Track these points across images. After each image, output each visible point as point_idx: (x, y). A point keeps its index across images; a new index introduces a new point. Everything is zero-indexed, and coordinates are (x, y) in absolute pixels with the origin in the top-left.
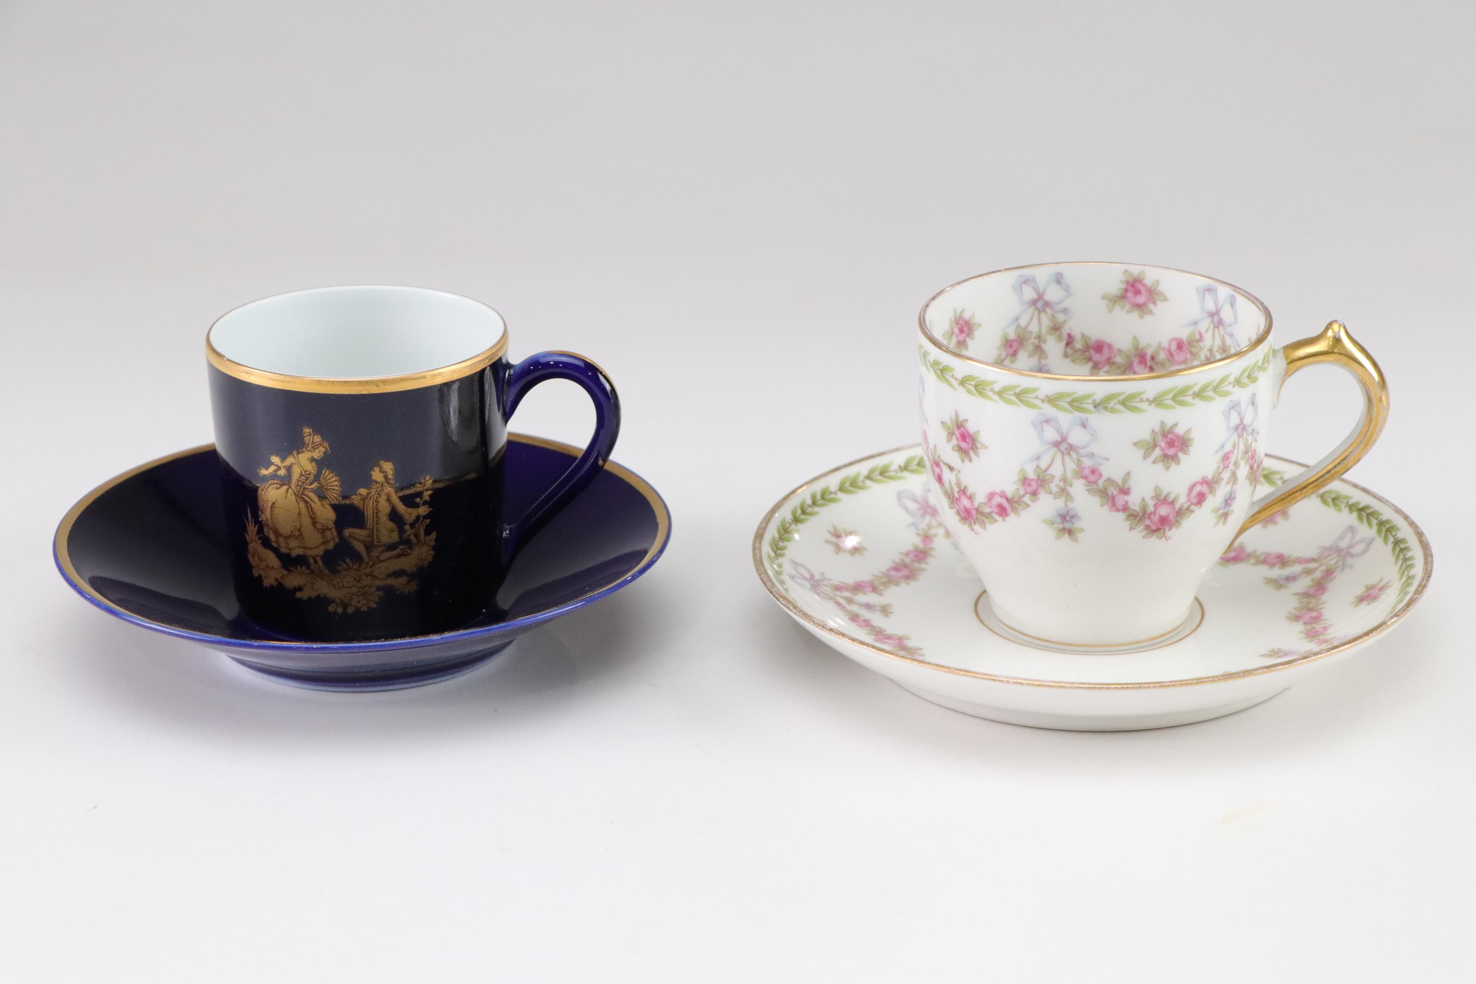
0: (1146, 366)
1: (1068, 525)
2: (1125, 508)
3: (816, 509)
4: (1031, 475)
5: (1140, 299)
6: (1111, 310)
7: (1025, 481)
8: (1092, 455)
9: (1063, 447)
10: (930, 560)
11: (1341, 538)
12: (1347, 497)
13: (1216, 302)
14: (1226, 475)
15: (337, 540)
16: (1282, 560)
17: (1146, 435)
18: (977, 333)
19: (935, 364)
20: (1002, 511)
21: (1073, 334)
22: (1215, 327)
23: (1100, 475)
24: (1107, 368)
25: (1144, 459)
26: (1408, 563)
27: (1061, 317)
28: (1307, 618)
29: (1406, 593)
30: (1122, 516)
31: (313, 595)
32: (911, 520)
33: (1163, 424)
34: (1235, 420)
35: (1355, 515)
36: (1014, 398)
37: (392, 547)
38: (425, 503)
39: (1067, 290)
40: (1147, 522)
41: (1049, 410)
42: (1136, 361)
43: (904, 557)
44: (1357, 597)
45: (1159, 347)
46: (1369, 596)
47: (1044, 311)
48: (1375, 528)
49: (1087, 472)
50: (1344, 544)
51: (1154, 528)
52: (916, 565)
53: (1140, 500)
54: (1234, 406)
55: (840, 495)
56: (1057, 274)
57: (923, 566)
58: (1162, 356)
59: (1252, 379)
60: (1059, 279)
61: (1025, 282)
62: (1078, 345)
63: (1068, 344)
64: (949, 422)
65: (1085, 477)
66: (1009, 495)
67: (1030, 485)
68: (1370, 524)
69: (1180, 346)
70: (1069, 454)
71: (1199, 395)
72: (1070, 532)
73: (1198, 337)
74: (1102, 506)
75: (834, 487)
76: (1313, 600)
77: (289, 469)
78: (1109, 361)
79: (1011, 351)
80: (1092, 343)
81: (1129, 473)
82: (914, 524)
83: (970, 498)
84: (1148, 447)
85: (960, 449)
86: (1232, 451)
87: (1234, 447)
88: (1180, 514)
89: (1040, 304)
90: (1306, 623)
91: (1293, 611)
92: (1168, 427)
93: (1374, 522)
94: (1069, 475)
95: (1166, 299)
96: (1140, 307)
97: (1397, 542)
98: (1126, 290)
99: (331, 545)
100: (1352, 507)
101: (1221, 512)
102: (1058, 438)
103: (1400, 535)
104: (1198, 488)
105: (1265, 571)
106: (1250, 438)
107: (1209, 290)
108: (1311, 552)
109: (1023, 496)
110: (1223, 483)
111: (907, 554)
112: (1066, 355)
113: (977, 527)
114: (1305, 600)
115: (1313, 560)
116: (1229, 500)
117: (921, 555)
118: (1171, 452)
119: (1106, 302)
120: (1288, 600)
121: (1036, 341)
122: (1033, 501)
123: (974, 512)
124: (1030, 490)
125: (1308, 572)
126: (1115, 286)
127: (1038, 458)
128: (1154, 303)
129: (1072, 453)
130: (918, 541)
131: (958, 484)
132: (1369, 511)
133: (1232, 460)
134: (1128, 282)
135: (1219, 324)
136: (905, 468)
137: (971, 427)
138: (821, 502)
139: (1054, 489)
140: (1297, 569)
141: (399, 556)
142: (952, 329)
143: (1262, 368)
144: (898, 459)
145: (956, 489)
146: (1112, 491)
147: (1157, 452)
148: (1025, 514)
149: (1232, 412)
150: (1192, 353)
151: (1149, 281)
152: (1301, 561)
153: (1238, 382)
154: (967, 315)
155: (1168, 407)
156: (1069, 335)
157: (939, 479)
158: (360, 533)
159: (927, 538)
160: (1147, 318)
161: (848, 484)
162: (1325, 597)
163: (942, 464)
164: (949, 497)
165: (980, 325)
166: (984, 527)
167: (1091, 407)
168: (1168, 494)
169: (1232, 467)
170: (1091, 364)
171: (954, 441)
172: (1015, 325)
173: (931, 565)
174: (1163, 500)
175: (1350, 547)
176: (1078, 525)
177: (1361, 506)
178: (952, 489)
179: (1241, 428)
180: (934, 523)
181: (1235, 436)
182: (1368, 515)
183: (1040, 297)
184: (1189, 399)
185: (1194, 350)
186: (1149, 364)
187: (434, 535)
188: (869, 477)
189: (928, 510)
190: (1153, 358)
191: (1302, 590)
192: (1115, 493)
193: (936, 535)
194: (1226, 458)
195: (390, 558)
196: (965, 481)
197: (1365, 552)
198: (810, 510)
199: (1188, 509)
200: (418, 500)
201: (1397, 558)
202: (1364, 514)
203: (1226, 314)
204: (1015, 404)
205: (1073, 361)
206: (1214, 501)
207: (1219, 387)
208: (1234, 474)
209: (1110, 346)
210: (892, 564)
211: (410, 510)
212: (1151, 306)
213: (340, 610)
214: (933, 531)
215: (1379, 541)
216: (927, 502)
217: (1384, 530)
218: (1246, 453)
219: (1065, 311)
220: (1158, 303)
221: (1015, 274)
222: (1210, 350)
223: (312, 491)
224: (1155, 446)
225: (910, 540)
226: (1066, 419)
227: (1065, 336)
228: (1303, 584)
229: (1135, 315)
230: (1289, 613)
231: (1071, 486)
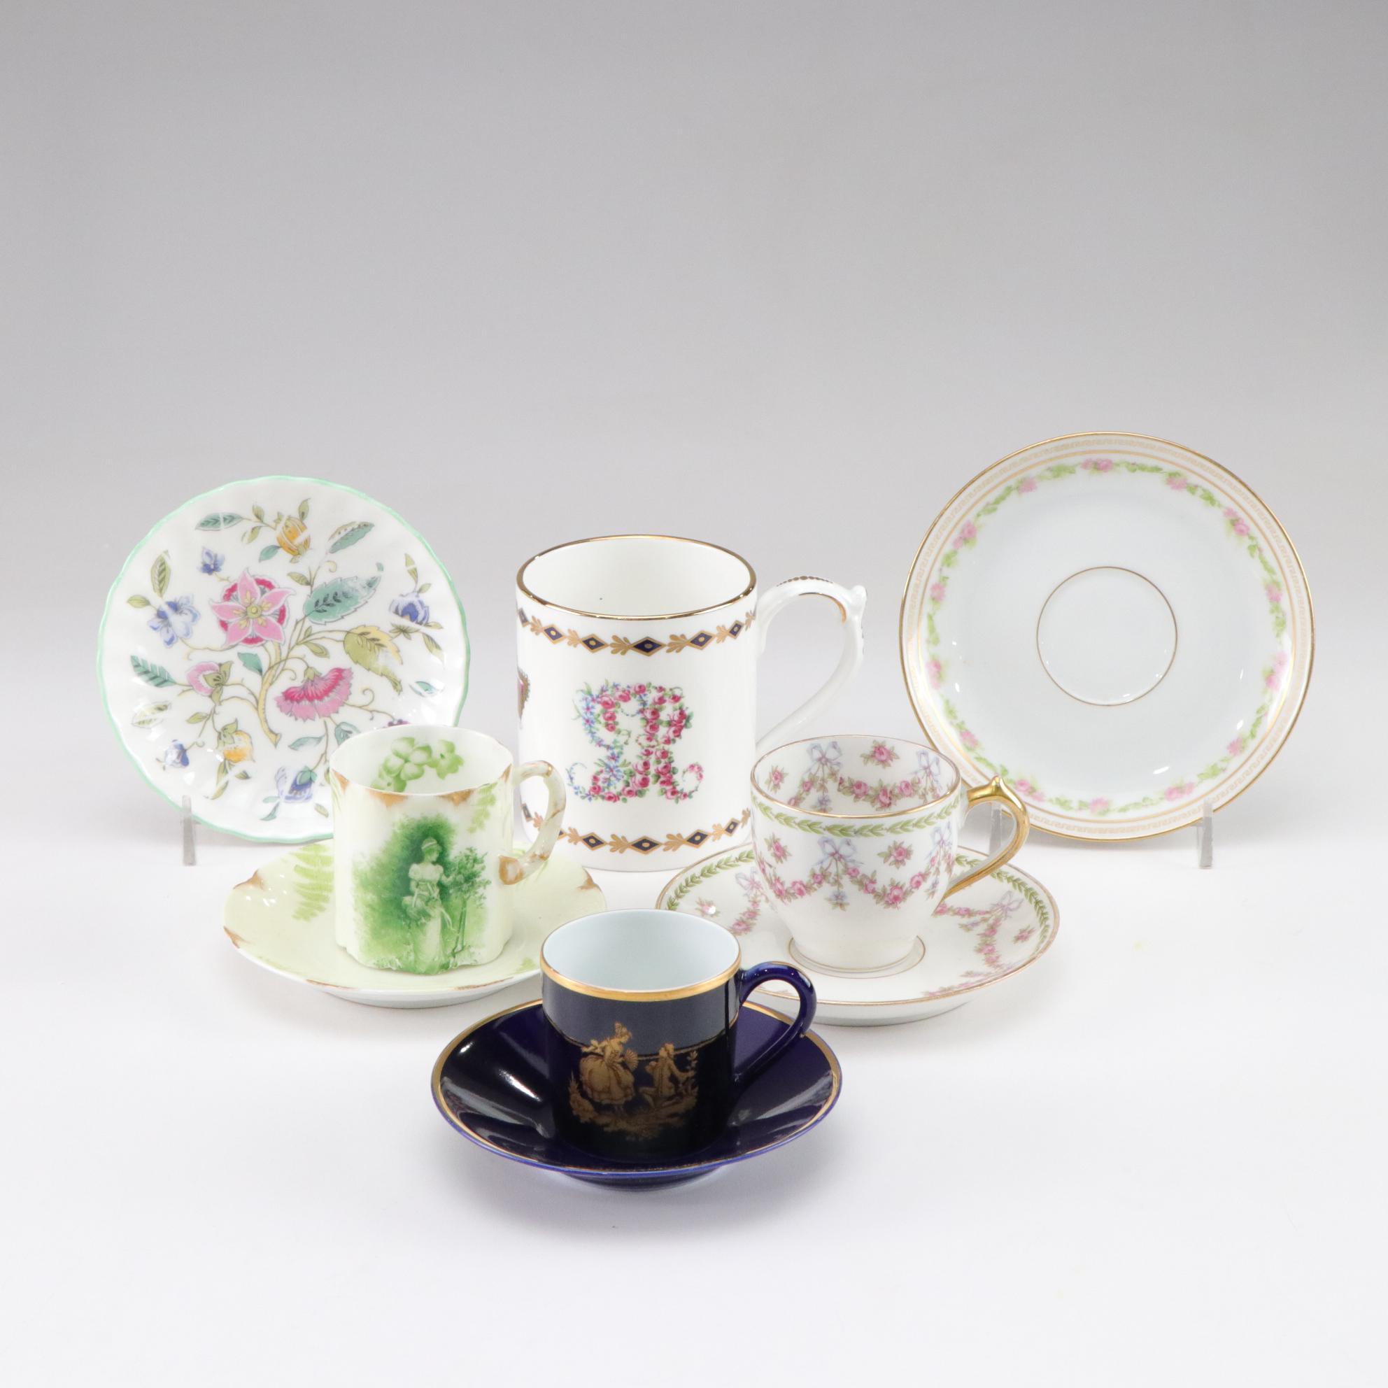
0: (887, 796)
1: (839, 901)
2: (873, 891)
3: (689, 888)
4: (818, 872)
5: (883, 758)
6: (866, 763)
7: (814, 875)
8: (853, 861)
9: (837, 856)
10: (758, 917)
11: (1003, 898)
12: (1006, 873)
13: (928, 762)
14: (933, 870)
15: (634, 1095)
16: (968, 912)
17: (885, 849)
18: (786, 779)
19: (760, 805)
20: (801, 893)
21: (843, 777)
22: (927, 776)
23: (858, 873)
24: (864, 798)
25: (884, 862)
26: (1045, 916)
27: (836, 768)
28: (986, 950)
29: (1045, 937)
30: (871, 896)
31: (616, 1129)
32: (745, 892)
33: (895, 843)
34: (938, 838)
35: (1011, 884)
36: (808, 828)
37: (670, 1098)
38: (692, 1069)
39: (840, 751)
40: (886, 899)
41: (827, 835)
42: (881, 793)
43: (741, 916)
44: (1015, 937)
45: (895, 786)
46: (1022, 936)
47: (826, 764)
48: (1023, 892)
49: (850, 871)
50: (1005, 902)
51: (890, 902)
52: (750, 921)
53: (882, 886)
54: (938, 830)
55: (702, 878)
56: (833, 742)
57: (755, 921)
58: (897, 791)
59: (948, 813)
60: (834, 745)
61: (814, 748)
62: (847, 784)
63: (840, 783)
64: (768, 838)
65: (850, 874)
66: (805, 883)
67: (817, 878)
68: (1020, 890)
69: (907, 785)
70: (840, 860)
71: (916, 825)
72: (841, 905)
73: (917, 781)
74: (859, 890)
75: (698, 874)
76: (989, 939)
77: (603, 1049)
78: (865, 793)
79: (806, 789)
80: (855, 782)
81: (875, 871)
82: (746, 895)
83: (782, 884)
84: (886, 856)
85: (776, 855)
86: (936, 856)
87: (938, 853)
88: (906, 894)
89: (823, 760)
90: (985, 954)
91: (978, 946)
92: (899, 843)
93: (1023, 889)
94: (840, 872)
95: (898, 758)
96: (883, 762)
97: (1037, 902)
98: (875, 752)
99: (630, 1098)
100: (1010, 879)
101: (930, 891)
102: (834, 851)
103: (1039, 898)
104: (917, 879)
105: (958, 919)
106: (947, 848)
107: (924, 753)
108: (985, 907)
109: (813, 884)
110: (931, 875)
111: (744, 914)
112: (839, 790)
113: (786, 901)
114: (984, 939)
115: (987, 912)
116: (934, 885)
117: (753, 914)
118: (900, 858)
119: (862, 759)
120: (973, 939)
121: (821, 782)
122: (819, 887)
123: (784, 892)
124: (817, 881)
125: (985, 920)
126: (868, 750)
127: (822, 862)
128: (892, 760)
129: (842, 860)
130: (749, 905)
131: (775, 876)
132: (1020, 882)
133: (936, 861)
134: (876, 747)
135: (930, 774)
136: (739, 859)
137: (783, 843)
138: (691, 884)
139: (831, 880)
140: (978, 918)
141: (674, 1104)
142: (771, 778)
143: (954, 806)
144: (736, 854)
145: (773, 878)
146: (866, 881)
147: (892, 859)
148: (814, 894)
149: (936, 833)
150: (914, 790)
151: (888, 746)
152: (980, 913)
153: (939, 816)
154: (779, 769)
155: (899, 833)
156: (841, 778)
157: (763, 871)
158: (650, 1090)
159: (755, 903)
160: (888, 768)
161: (706, 871)
162: (996, 937)
163: (765, 863)
164: (769, 882)
165: (787, 774)
166: (790, 901)
167: (853, 833)
168: (898, 883)
169: (936, 865)
170: (854, 795)
171: (772, 850)
172: (808, 773)
173: (759, 921)
174: (895, 886)
175: (1009, 904)
176: (845, 901)
177: (1015, 878)
178: (771, 878)
179: (942, 842)
180: (759, 893)
181: (938, 848)
182: (1019, 884)
183: (824, 756)
184: (910, 828)
185: (915, 789)
186: (889, 795)
187: (696, 1089)
188: (718, 866)
189: (754, 885)
190: (891, 792)
191: (983, 932)
192: (867, 883)
193: (760, 901)
194: (933, 860)
195: (669, 1106)
196: (778, 874)
197: (1018, 907)
198: (685, 889)
199: (910, 891)
200: (688, 1067)
201: (1038, 913)
202: (1017, 884)
203: (934, 769)
204: (808, 831)
205: (844, 794)
206: (926, 885)
207: (927, 821)
208: (938, 869)
209: (865, 785)
210: (735, 922)
211: (683, 1074)
212: (890, 761)
213: (634, 1139)
214: (758, 899)
215: (1026, 901)
216: (753, 880)
217: (1029, 894)
218: (945, 856)
219: (838, 764)
220: (894, 760)
221: (808, 744)
222: (925, 789)
223: (619, 1063)
224: (890, 855)
225: (745, 905)
226: (838, 840)
227: (839, 779)
228: (982, 928)
229: (880, 766)
230: (976, 947)
231: (841, 879)
